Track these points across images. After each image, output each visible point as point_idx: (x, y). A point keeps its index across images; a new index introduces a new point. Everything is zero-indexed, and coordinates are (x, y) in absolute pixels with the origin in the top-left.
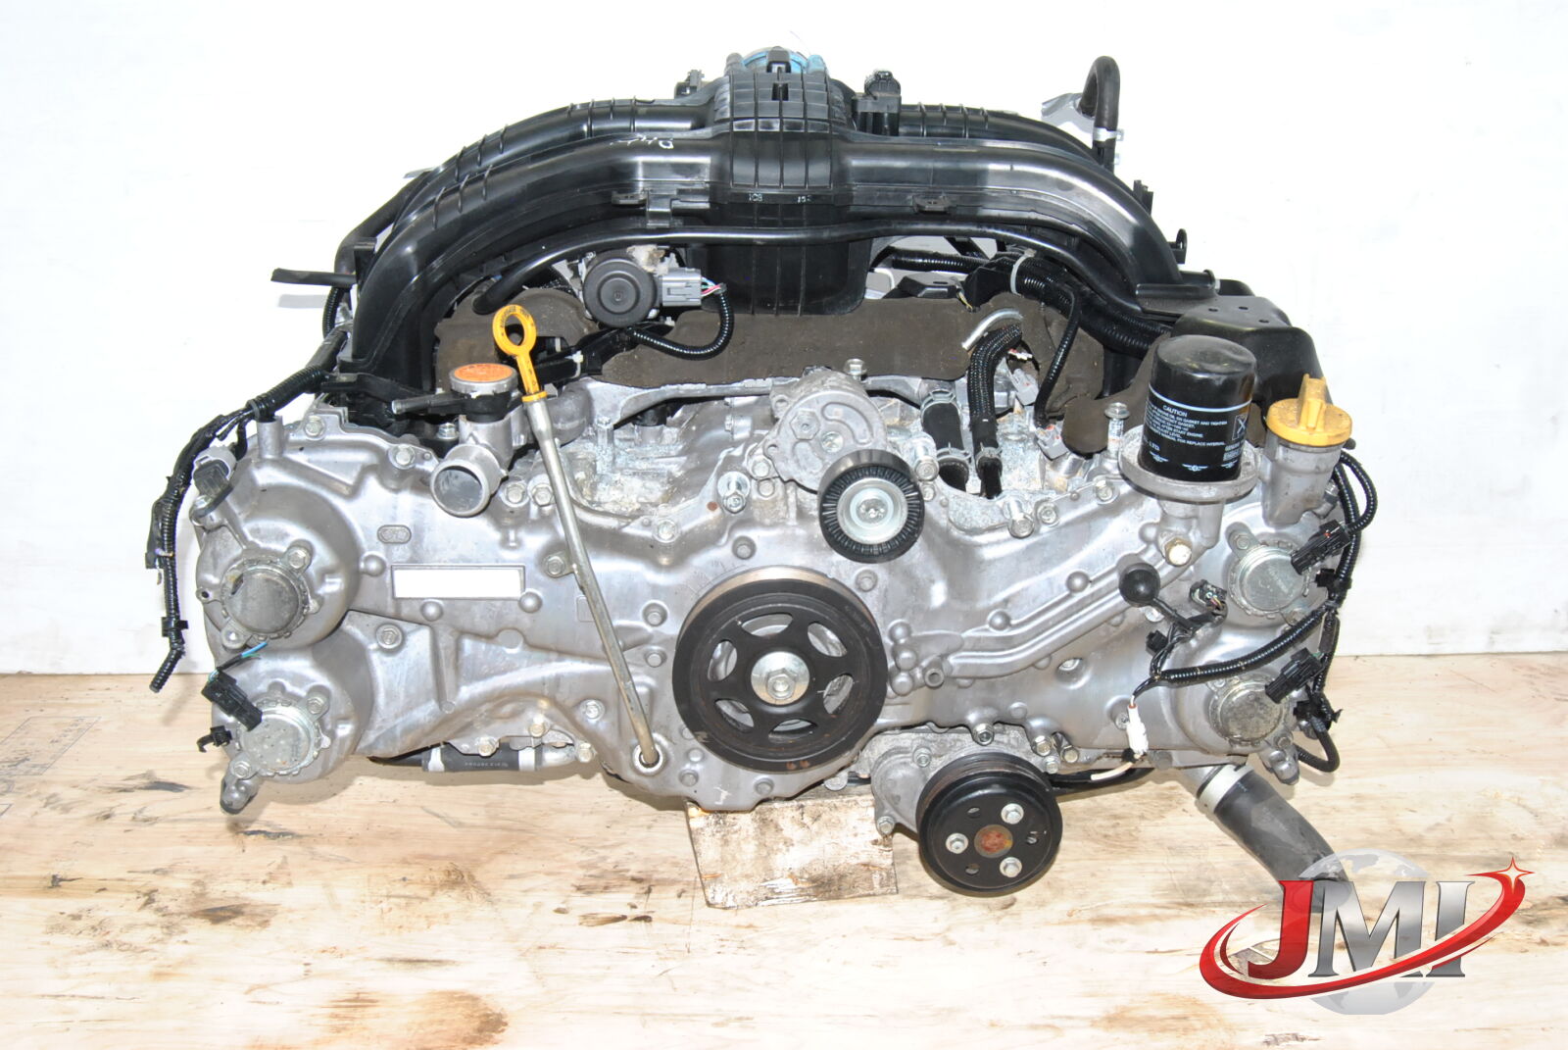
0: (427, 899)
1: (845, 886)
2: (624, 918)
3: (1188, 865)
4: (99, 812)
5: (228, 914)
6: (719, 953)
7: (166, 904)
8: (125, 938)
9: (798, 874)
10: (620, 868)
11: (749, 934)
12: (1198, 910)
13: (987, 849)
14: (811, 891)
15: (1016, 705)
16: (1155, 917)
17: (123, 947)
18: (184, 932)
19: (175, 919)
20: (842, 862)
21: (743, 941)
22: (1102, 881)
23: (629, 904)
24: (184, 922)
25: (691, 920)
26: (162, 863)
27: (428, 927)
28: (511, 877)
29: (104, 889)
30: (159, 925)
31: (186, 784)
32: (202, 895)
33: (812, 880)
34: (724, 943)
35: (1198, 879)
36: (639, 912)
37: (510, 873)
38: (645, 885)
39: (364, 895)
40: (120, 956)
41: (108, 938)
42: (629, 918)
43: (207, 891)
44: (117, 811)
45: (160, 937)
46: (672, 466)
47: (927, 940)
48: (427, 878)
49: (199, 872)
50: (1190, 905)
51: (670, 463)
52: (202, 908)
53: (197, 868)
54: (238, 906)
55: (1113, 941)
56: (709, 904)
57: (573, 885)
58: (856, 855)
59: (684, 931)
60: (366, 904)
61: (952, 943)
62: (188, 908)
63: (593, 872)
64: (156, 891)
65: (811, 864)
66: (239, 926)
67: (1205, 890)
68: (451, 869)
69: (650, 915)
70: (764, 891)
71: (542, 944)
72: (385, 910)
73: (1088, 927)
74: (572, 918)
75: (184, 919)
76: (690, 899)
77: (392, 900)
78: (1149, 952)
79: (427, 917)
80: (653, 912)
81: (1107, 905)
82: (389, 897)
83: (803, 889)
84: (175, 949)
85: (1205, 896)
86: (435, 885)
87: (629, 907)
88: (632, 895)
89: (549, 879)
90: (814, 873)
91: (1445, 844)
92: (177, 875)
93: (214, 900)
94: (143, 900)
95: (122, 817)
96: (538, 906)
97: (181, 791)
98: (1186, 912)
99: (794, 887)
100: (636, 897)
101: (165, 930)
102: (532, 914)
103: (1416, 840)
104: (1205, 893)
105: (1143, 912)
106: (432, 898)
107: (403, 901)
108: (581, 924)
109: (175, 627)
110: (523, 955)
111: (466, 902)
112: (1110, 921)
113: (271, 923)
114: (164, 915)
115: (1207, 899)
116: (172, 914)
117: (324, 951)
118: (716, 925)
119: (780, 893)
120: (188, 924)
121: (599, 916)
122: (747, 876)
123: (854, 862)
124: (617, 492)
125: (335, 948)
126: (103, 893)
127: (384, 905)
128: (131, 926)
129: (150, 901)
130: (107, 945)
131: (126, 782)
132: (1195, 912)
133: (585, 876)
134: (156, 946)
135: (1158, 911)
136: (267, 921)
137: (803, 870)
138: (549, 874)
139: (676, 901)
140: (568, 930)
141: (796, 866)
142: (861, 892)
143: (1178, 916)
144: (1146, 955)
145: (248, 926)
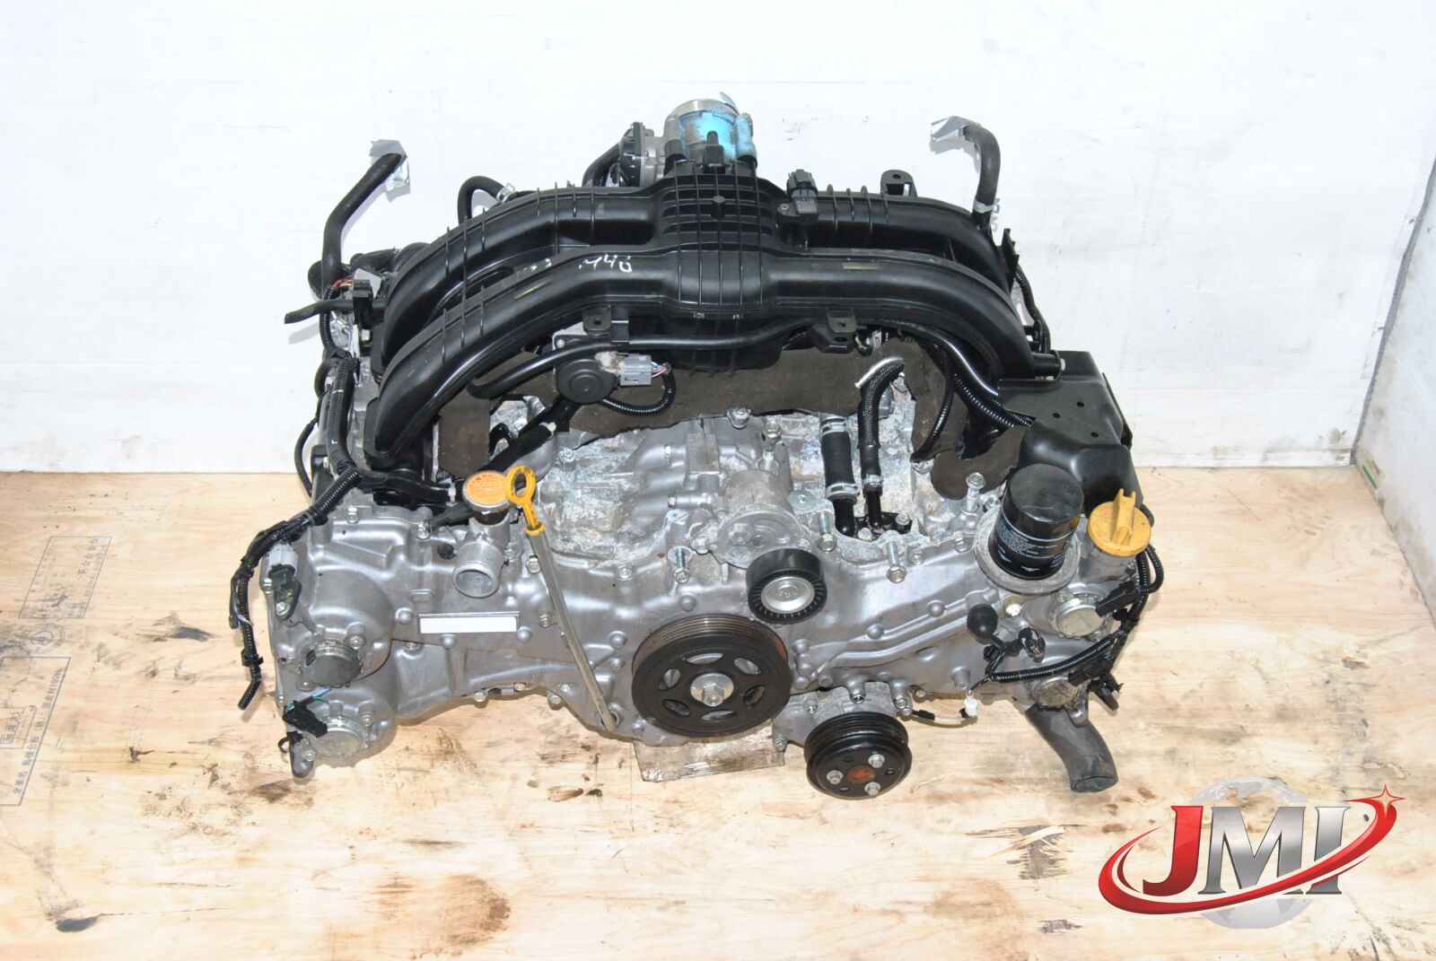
0: (428, 772)
1: (745, 763)
2: (580, 792)
3: (1001, 735)
4: (145, 667)
5: (279, 791)
6: (655, 831)
7: (228, 781)
8: (206, 820)
9: (711, 759)
10: (572, 733)
11: (676, 810)
12: (1007, 787)
13: (855, 779)
14: (720, 768)
15: (883, 673)
16: (975, 795)
17: (209, 830)
18: (249, 812)
19: (240, 798)
20: (744, 749)
21: (672, 819)
22: (936, 753)
23: (583, 775)
24: (248, 801)
25: (631, 794)
26: (213, 732)
27: (435, 804)
28: (490, 745)
29: (174, 764)
30: (229, 804)
31: (207, 631)
32: (253, 770)
33: (721, 761)
34: (659, 820)
35: (1008, 751)
36: (591, 785)
37: (487, 740)
38: (593, 753)
39: (379, 768)
40: (207, 839)
41: (193, 819)
42: (585, 792)
43: (257, 765)
44: (160, 667)
45: (233, 818)
46: (622, 480)
47: (808, 818)
48: (425, 748)
49: (245, 742)
50: (1000, 781)
51: (619, 477)
52: (258, 785)
53: (242, 737)
54: (285, 782)
55: (943, 821)
56: (644, 780)
57: (538, 754)
58: (755, 745)
59: (627, 806)
60: (383, 779)
61: (824, 822)
62: (246, 785)
63: (551, 738)
64: (217, 765)
65: (721, 752)
66: (292, 805)
67: (1012, 765)
68: (441, 736)
69: (600, 788)
70: (685, 770)
71: (524, 822)
72: (399, 785)
73: (923, 805)
74: (542, 792)
75: (246, 797)
76: (628, 769)
77: (403, 773)
78: (968, 834)
79: (432, 792)
80: (602, 785)
81: (939, 780)
82: (399, 769)
83: (714, 768)
84: (248, 833)
85: (1012, 770)
86: (432, 755)
87: (583, 779)
88: (584, 766)
89: (520, 746)
90: (723, 758)
91: (1194, 715)
92: (229, 746)
93: (265, 775)
94: (209, 775)
95: (166, 675)
96: (514, 778)
97: (205, 639)
98: (997, 789)
99: (708, 766)
100: (588, 768)
101: (235, 811)
102: (511, 787)
103: (1173, 710)
104: (1012, 768)
105: (965, 788)
106: (433, 770)
107: (410, 774)
108: (549, 799)
109: (252, 659)
110: (510, 835)
111: (459, 775)
112: (940, 798)
113: (314, 801)
114: (230, 794)
115: (1013, 775)
116: (235, 792)
117: (361, 833)
118: (650, 799)
119: (697, 771)
120: (251, 804)
121: (563, 790)
122: (674, 763)
123: (754, 749)
124: (579, 508)
125: (368, 828)
126: (175, 768)
127: (397, 779)
128: (208, 806)
129: (215, 778)
130: (194, 828)
131: (158, 628)
132: (1003, 790)
133: (546, 742)
134: (232, 829)
135: (977, 788)
136: (311, 799)
137: (715, 756)
138: (518, 741)
139: (617, 773)
140: (539, 807)
141: (710, 754)
142: (757, 766)
143: (991, 794)
144: (965, 837)
145: (298, 804)
